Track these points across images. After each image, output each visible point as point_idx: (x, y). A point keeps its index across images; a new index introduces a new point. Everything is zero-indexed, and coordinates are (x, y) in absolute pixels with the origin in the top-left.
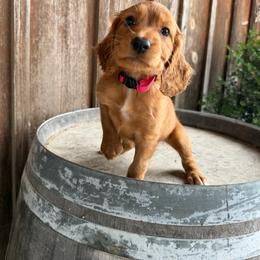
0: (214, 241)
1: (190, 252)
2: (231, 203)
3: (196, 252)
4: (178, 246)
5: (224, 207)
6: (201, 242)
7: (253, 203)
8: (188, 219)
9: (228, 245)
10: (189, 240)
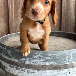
0: (28, 70)
1: (20, 72)
2: (35, 57)
3: (21, 72)
4: (16, 69)
5: (33, 58)
6: (23, 69)
7: (45, 59)
8: (20, 60)
9: (33, 72)
10: (20, 68)
